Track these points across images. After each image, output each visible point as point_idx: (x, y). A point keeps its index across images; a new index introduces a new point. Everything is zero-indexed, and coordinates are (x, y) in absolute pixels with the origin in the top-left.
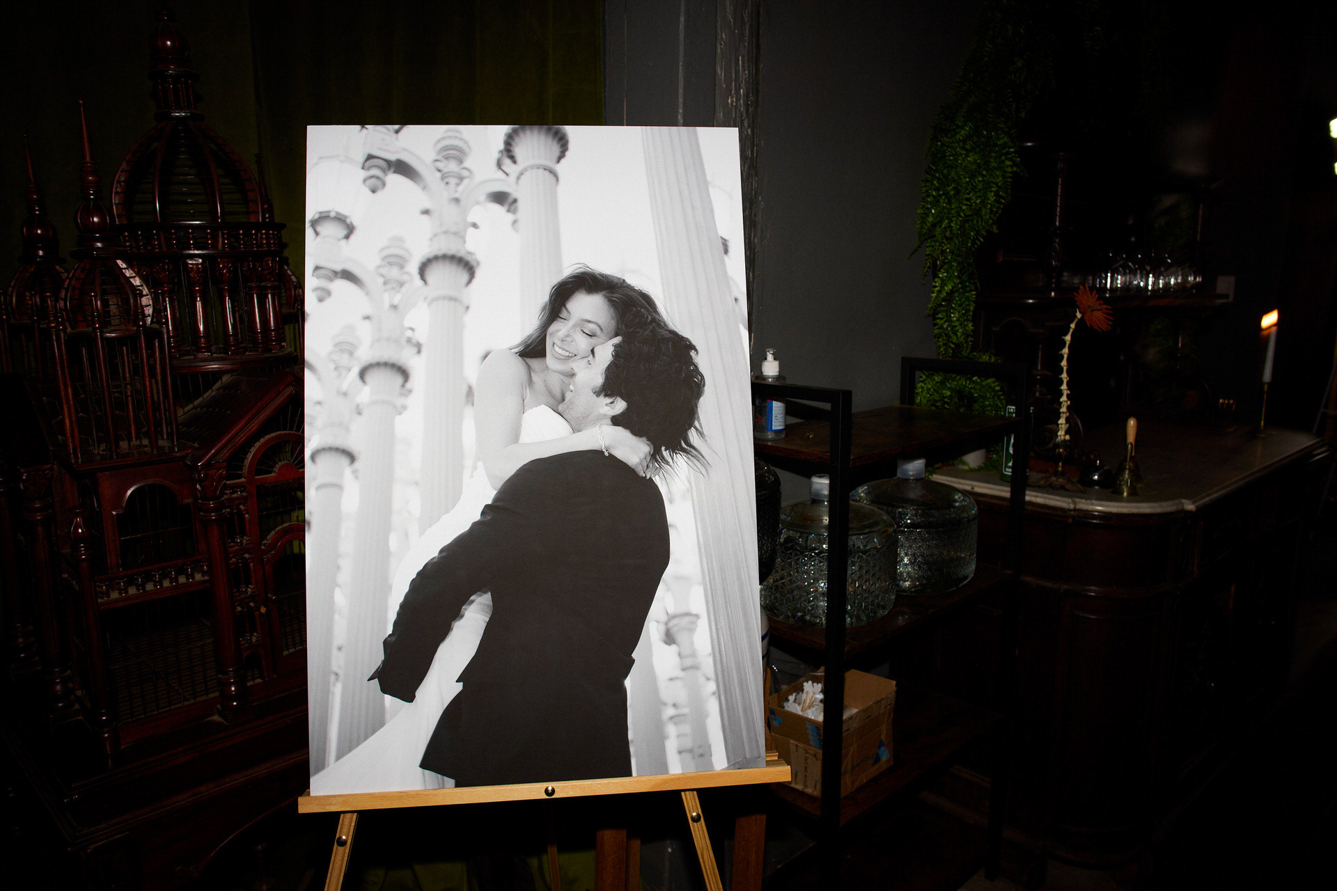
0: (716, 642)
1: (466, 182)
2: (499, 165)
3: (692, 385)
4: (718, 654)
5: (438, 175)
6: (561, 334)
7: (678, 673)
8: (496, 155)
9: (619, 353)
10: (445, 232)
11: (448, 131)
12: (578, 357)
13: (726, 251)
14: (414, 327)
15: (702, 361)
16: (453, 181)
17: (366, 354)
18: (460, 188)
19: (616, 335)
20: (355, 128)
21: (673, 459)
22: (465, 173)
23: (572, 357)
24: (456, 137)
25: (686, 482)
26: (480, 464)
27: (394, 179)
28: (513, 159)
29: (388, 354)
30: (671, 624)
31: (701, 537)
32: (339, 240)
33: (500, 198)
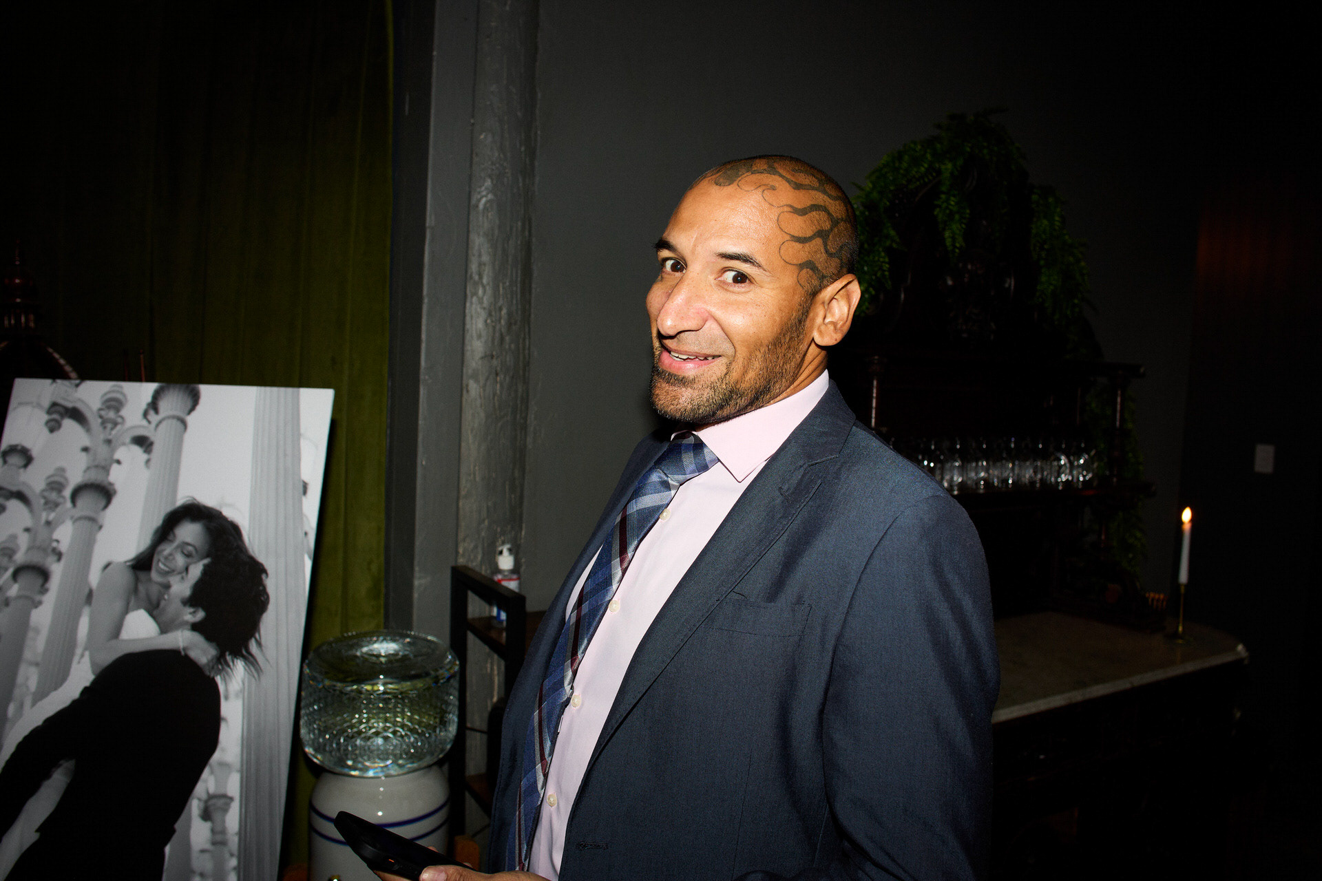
0: (243, 824)
1: (119, 427)
2: (145, 414)
3: (259, 602)
4: (243, 832)
5: (100, 421)
6: (166, 552)
7: (208, 846)
8: (144, 406)
9: (206, 571)
10: (97, 466)
11: (114, 386)
12: (175, 573)
13: (305, 492)
14: (59, 539)
15: (271, 584)
16: (109, 426)
17: (20, 558)
18: (114, 432)
19: (207, 556)
20: (48, 382)
21: (233, 662)
22: (119, 420)
23: (171, 572)
24: (118, 392)
25: (241, 683)
26: (87, 653)
27: (69, 424)
28: (156, 411)
29: (36, 558)
30: (210, 803)
31: (245, 731)
32: (20, 468)
33: (142, 442)
